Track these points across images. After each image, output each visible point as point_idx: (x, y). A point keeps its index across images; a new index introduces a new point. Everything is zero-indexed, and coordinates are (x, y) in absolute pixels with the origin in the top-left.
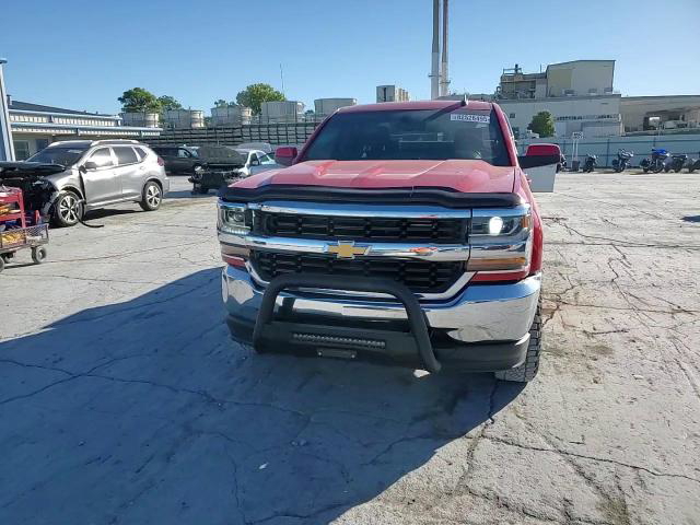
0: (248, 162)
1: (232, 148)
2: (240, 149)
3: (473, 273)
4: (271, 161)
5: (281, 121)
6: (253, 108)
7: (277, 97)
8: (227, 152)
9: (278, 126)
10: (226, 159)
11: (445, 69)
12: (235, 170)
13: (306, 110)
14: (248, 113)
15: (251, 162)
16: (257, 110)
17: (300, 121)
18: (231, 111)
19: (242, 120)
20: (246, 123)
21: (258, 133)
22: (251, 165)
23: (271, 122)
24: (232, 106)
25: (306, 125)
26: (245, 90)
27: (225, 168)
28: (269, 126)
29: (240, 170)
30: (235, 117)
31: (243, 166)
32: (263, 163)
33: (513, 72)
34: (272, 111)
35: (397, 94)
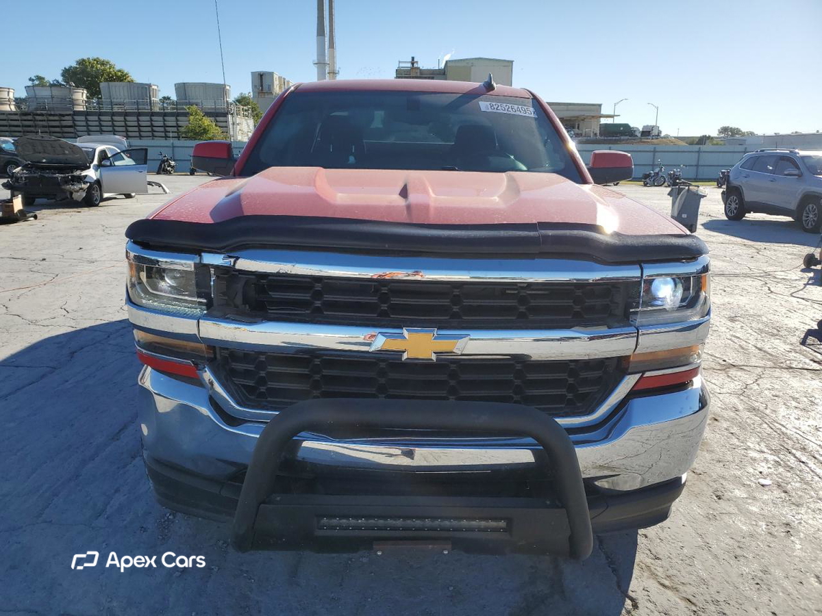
0: (96, 162)
1: (70, 141)
2: (83, 143)
3: (637, 376)
4: (128, 161)
5: (129, 108)
6: (87, 88)
7: (121, 77)
8: (62, 147)
9: (126, 114)
10: (61, 157)
11: (333, 57)
12: (77, 173)
13: (161, 96)
14: (81, 95)
15: (100, 160)
16: (94, 91)
17: (156, 109)
18: (56, 92)
19: (73, 104)
20: (80, 108)
21: (98, 122)
22: (99, 166)
23: (116, 110)
24: (56, 85)
25: (165, 115)
26: (74, 65)
27: (61, 170)
28: (113, 114)
29: (84, 173)
30: (63, 99)
31: (89, 168)
32: (117, 163)
33: (409, 65)
34: (115, 94)
35: (276, 83)
